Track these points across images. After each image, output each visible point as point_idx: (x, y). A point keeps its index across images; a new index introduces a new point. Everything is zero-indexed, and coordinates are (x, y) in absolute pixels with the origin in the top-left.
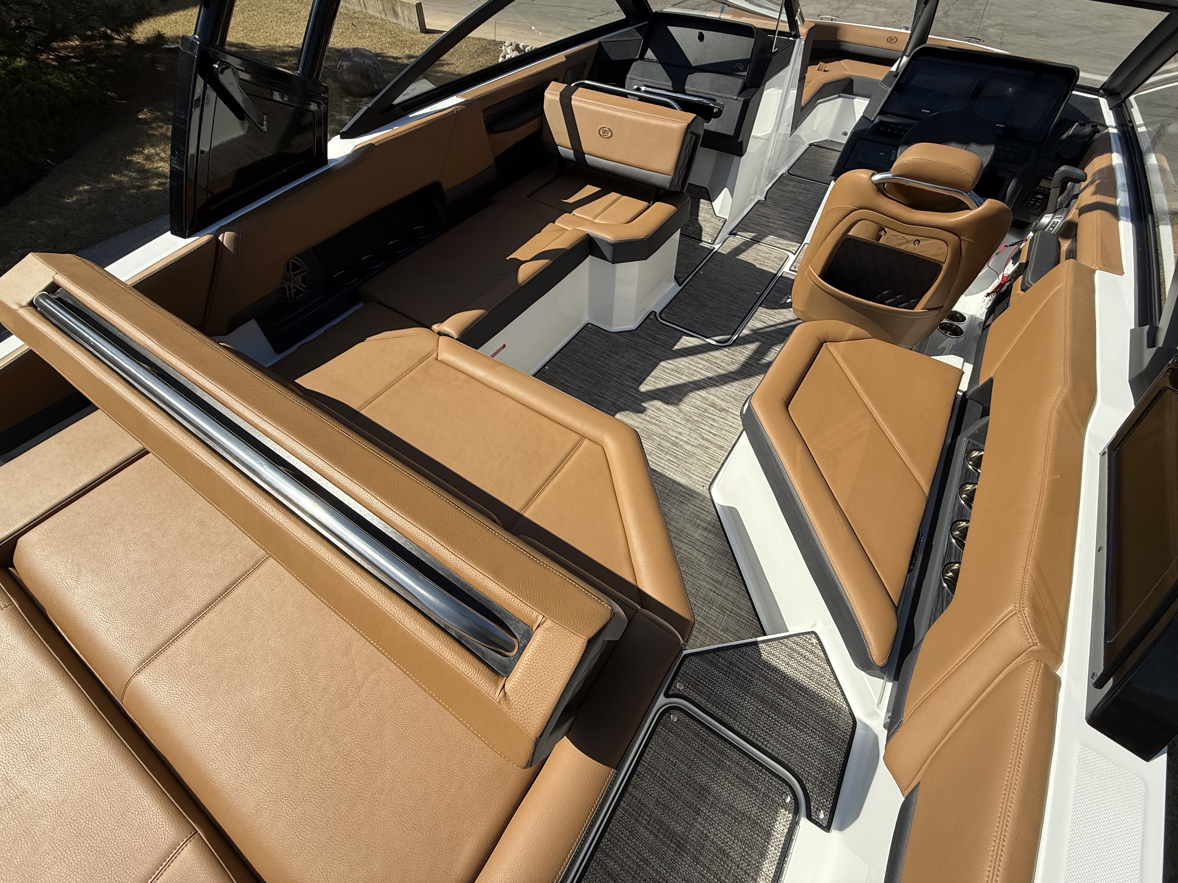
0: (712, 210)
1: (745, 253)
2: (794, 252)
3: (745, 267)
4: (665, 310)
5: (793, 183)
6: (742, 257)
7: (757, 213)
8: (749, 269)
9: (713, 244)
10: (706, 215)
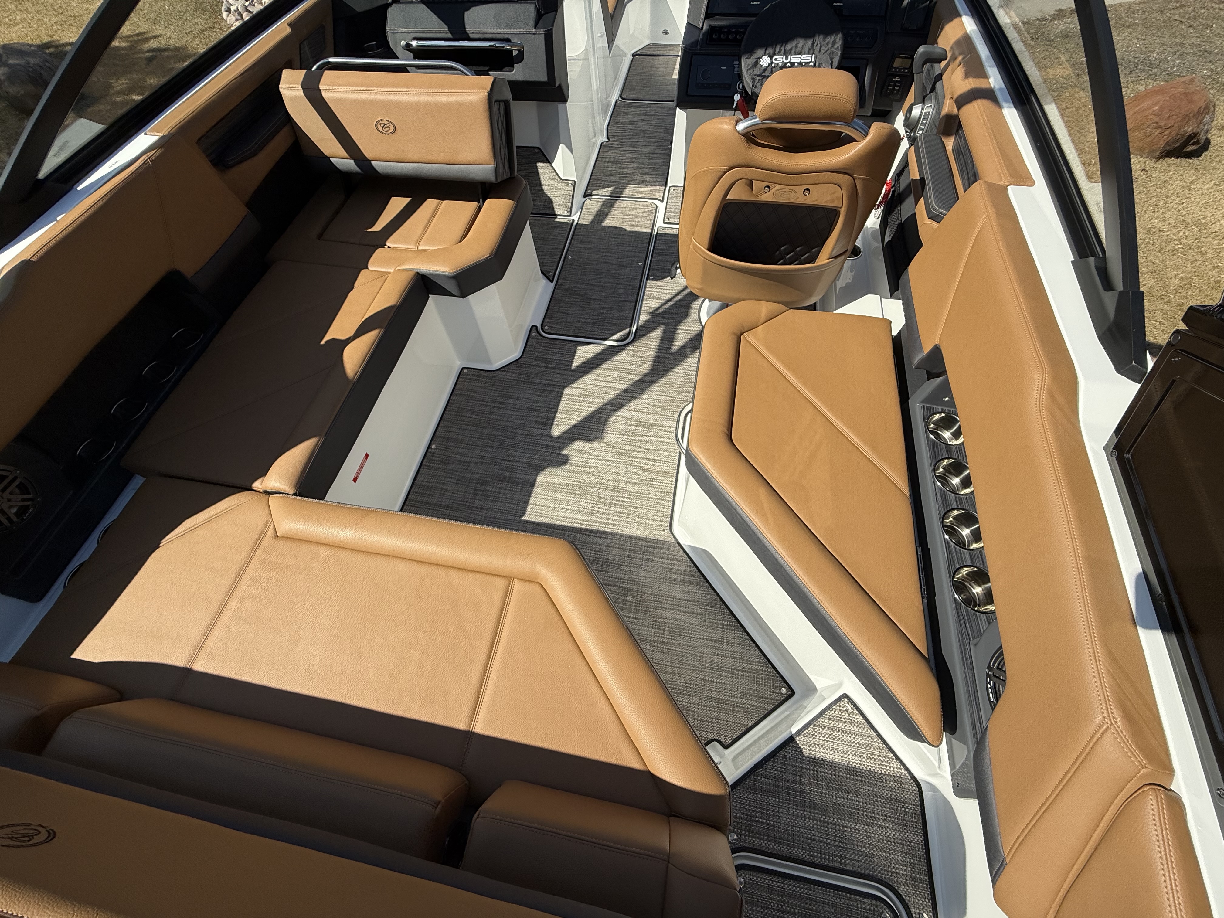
0: (555, 174)
1: (609, 217)
2: (661, 199)
3: (615, 235)
4: (546, 320)
5: (631, 110)
6: (609, 222)
7: (604, 160)
8: (620, 235)
9: (570, 216)
10: (550, 181)
